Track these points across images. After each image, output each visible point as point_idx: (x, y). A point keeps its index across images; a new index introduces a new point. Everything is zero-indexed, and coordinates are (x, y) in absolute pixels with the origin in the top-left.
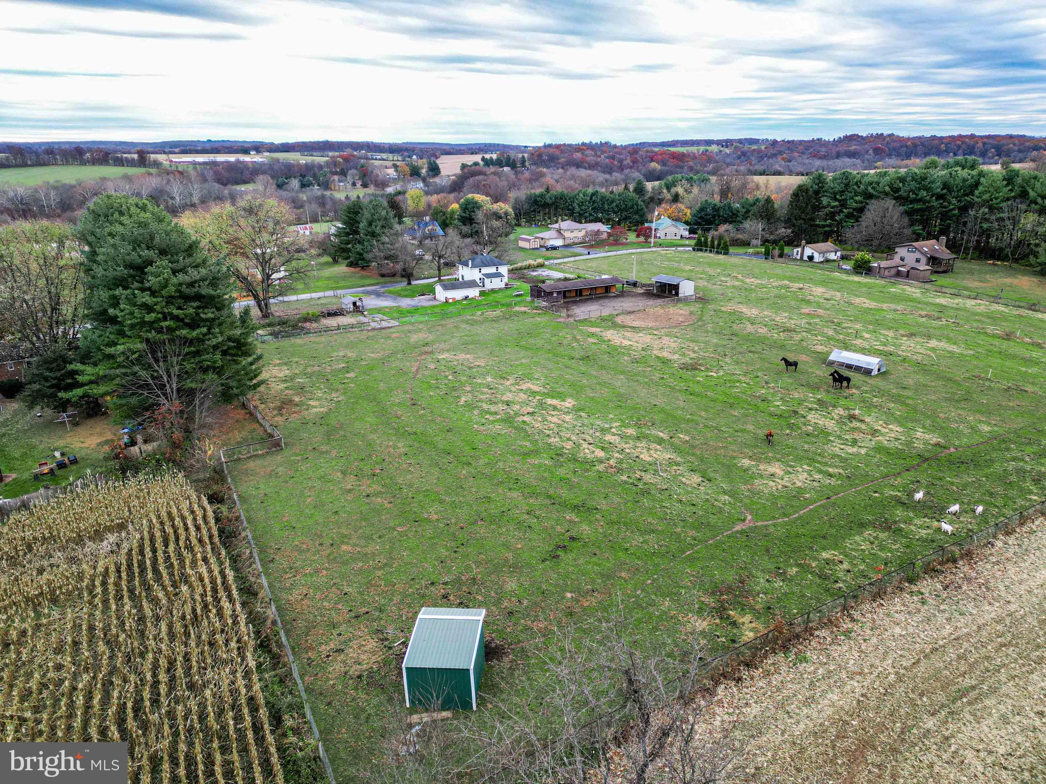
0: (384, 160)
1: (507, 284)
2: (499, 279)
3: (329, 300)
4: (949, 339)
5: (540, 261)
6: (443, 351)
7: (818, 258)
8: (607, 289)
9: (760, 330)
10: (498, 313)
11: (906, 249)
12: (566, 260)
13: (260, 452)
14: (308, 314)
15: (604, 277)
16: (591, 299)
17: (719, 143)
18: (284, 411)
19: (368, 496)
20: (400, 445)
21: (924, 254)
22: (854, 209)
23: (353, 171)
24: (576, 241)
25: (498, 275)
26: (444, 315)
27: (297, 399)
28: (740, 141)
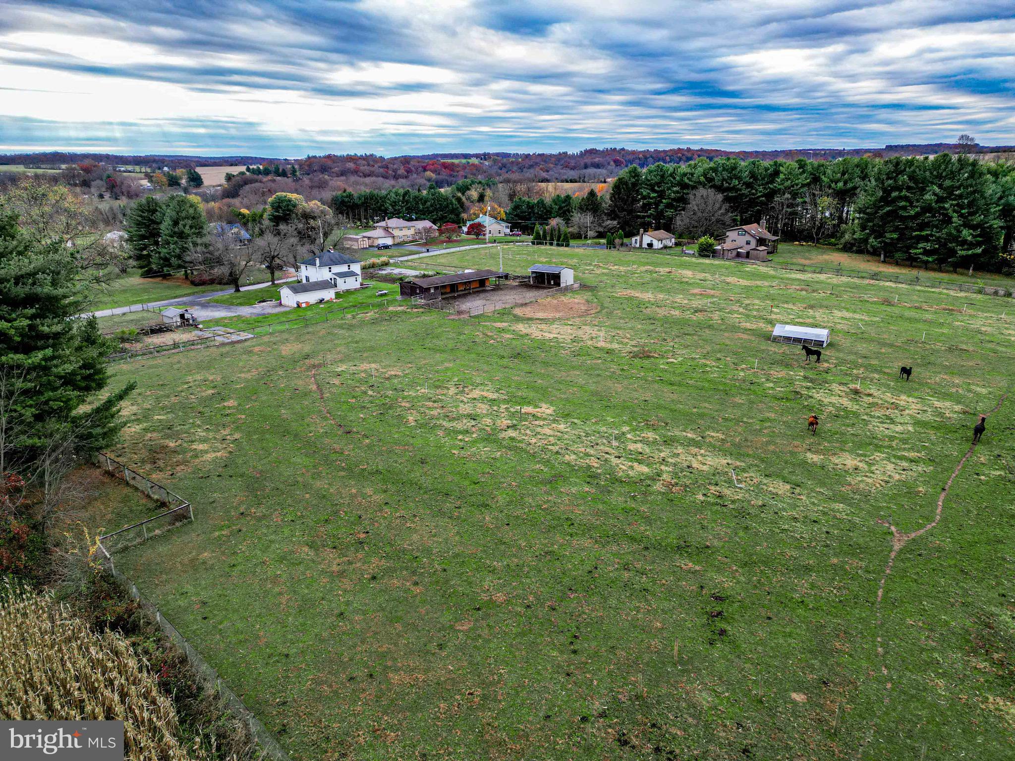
0: (130, 172)
1: (362, 284)
2: (353, 278)
3: (139, 315)
4: (847, 310)
5: (384, 259)
6: (335, 362)
7: (657, 245)
8: (482, 283)
9: (672, 312)
10: (371, 315)
11: (736, 233)
12: (410, 258)
13: (157, 532)
14: (123, 332)
15: (467, 271)
16: (470, 293)
17: (477, 156)
18: (161, 463)
19: (374, 578)
20: (369, 491)
21: (753, 236)
22: (674, 200)
23: (98, 182)
24: (406, 239)
25: (352, 274)
26: (307, 322)
27: (172, 444)
28: (498, 154)
